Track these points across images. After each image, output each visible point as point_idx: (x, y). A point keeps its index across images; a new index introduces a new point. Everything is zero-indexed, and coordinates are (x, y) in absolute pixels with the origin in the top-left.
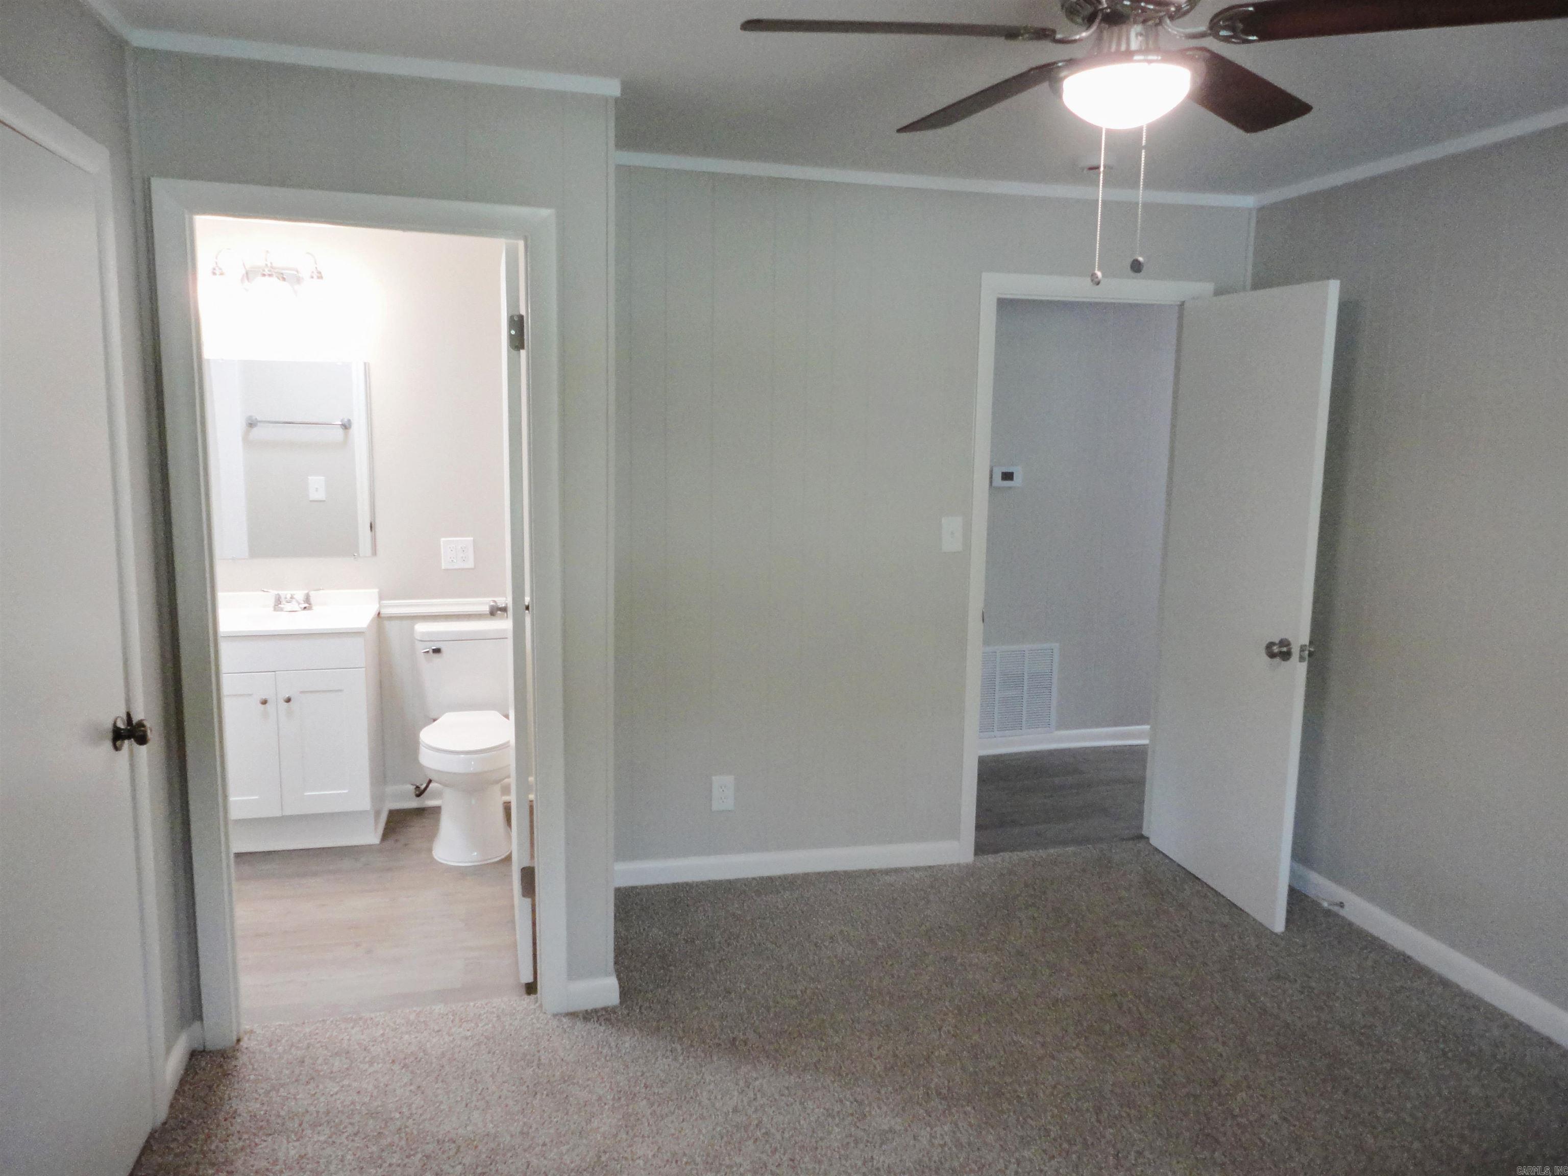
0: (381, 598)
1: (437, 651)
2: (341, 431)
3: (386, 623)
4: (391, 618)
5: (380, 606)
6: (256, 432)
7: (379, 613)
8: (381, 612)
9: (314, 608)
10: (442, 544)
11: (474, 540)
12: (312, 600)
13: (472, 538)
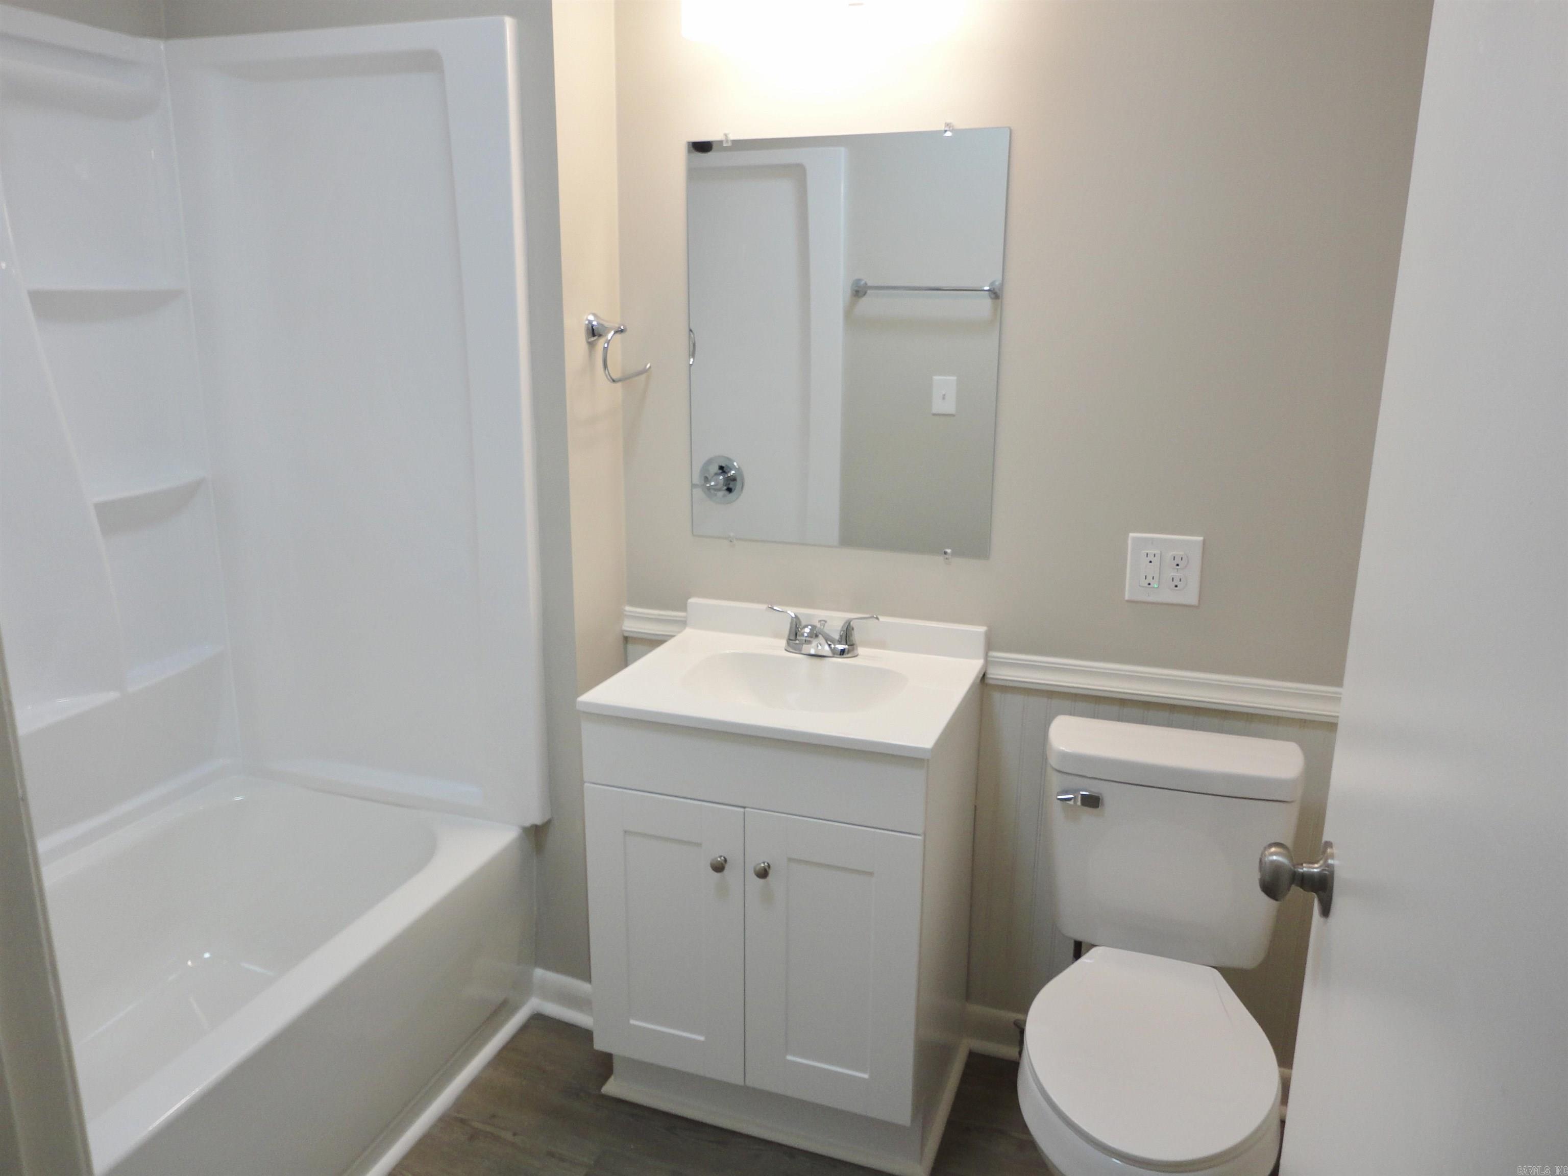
0: (990, 644)
1: (1092, 802)
2: (986, 303)
3: (997, 696)
4: (1007, 688)
5: (987, 662)
6: (866, 305)
7: (984, 675)
8: (989, 676)
9: (861, 650)
10: (1130, 542)
11: (1204, 541)
12: (857, 636)
13: (1201, 538)
